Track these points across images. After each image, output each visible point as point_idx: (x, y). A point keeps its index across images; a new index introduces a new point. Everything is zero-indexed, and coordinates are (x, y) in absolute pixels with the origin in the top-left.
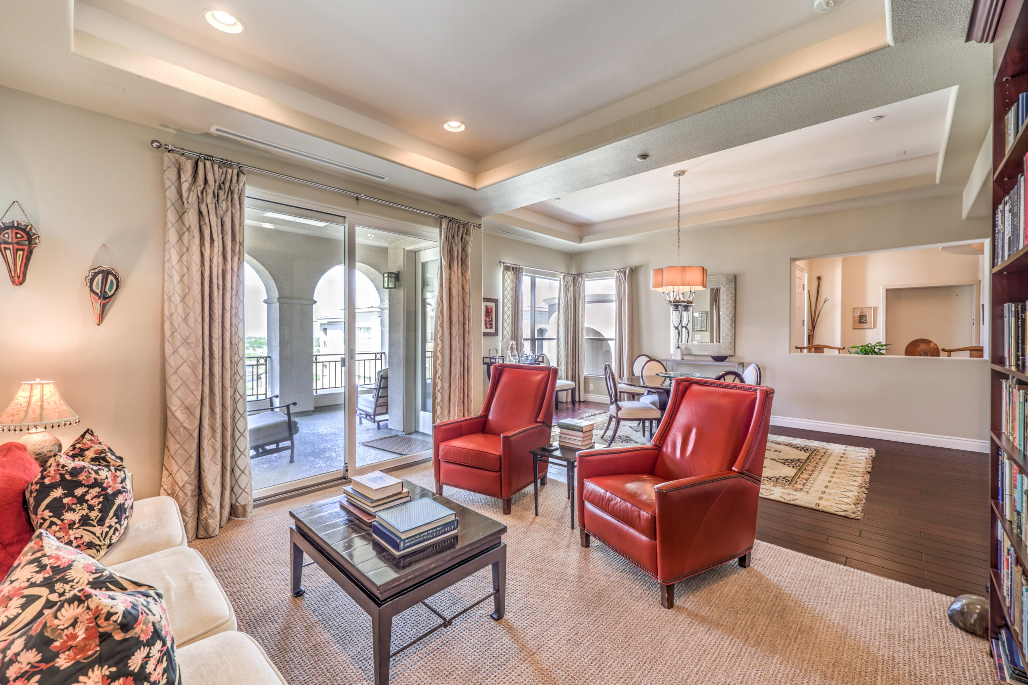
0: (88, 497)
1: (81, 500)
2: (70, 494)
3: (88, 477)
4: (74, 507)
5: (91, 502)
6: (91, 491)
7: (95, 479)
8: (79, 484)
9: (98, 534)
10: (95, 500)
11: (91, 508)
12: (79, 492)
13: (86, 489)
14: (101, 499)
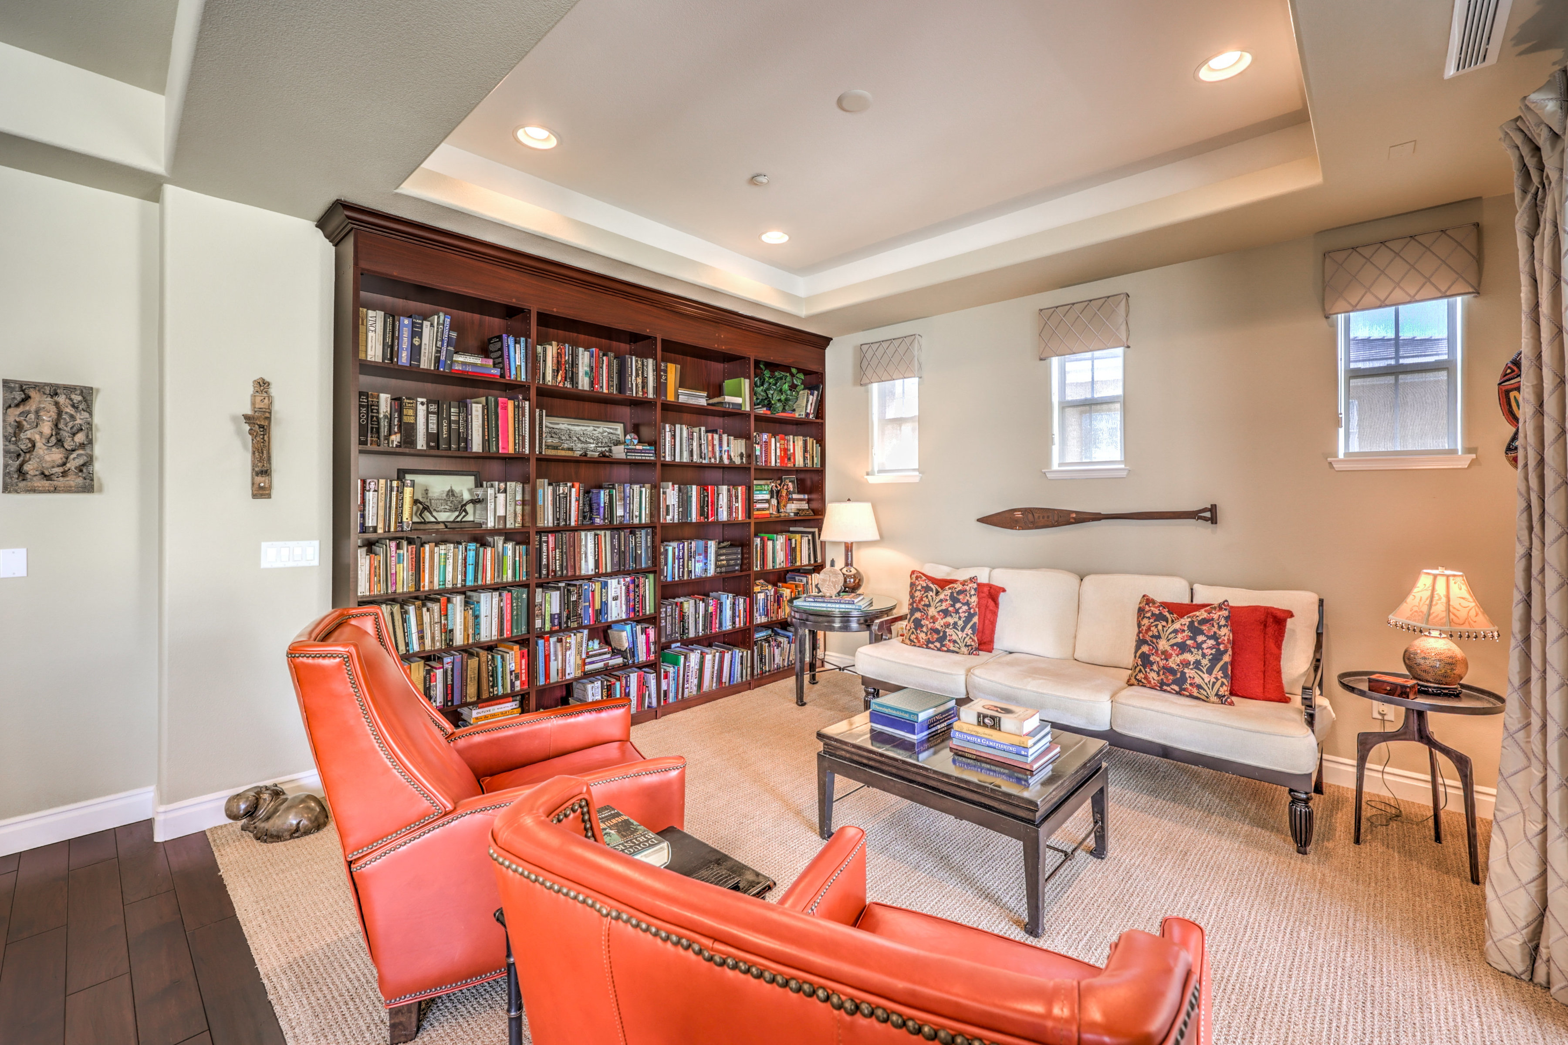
0: (1204, 646)
1: (1199, 646)
2: (1193, 638)
3: (1209, 630)
4: (1193, 650)
5: (1205, 651)
6: (1208, 641)
7: (1215, 633)
8: (1201, 632)
9: (1207, 680)
10: (1208, 650)
11: (1204, 655)
12: (1200, 638)
13: (1205, 638)
14: (1213, 651)
